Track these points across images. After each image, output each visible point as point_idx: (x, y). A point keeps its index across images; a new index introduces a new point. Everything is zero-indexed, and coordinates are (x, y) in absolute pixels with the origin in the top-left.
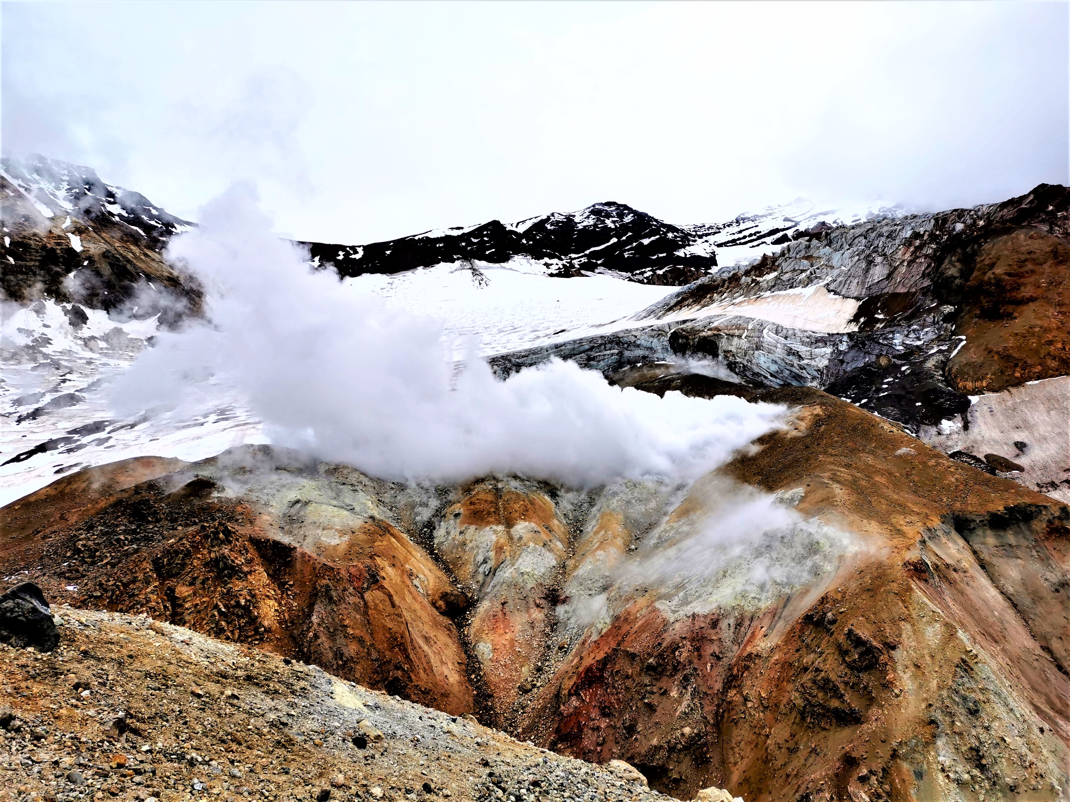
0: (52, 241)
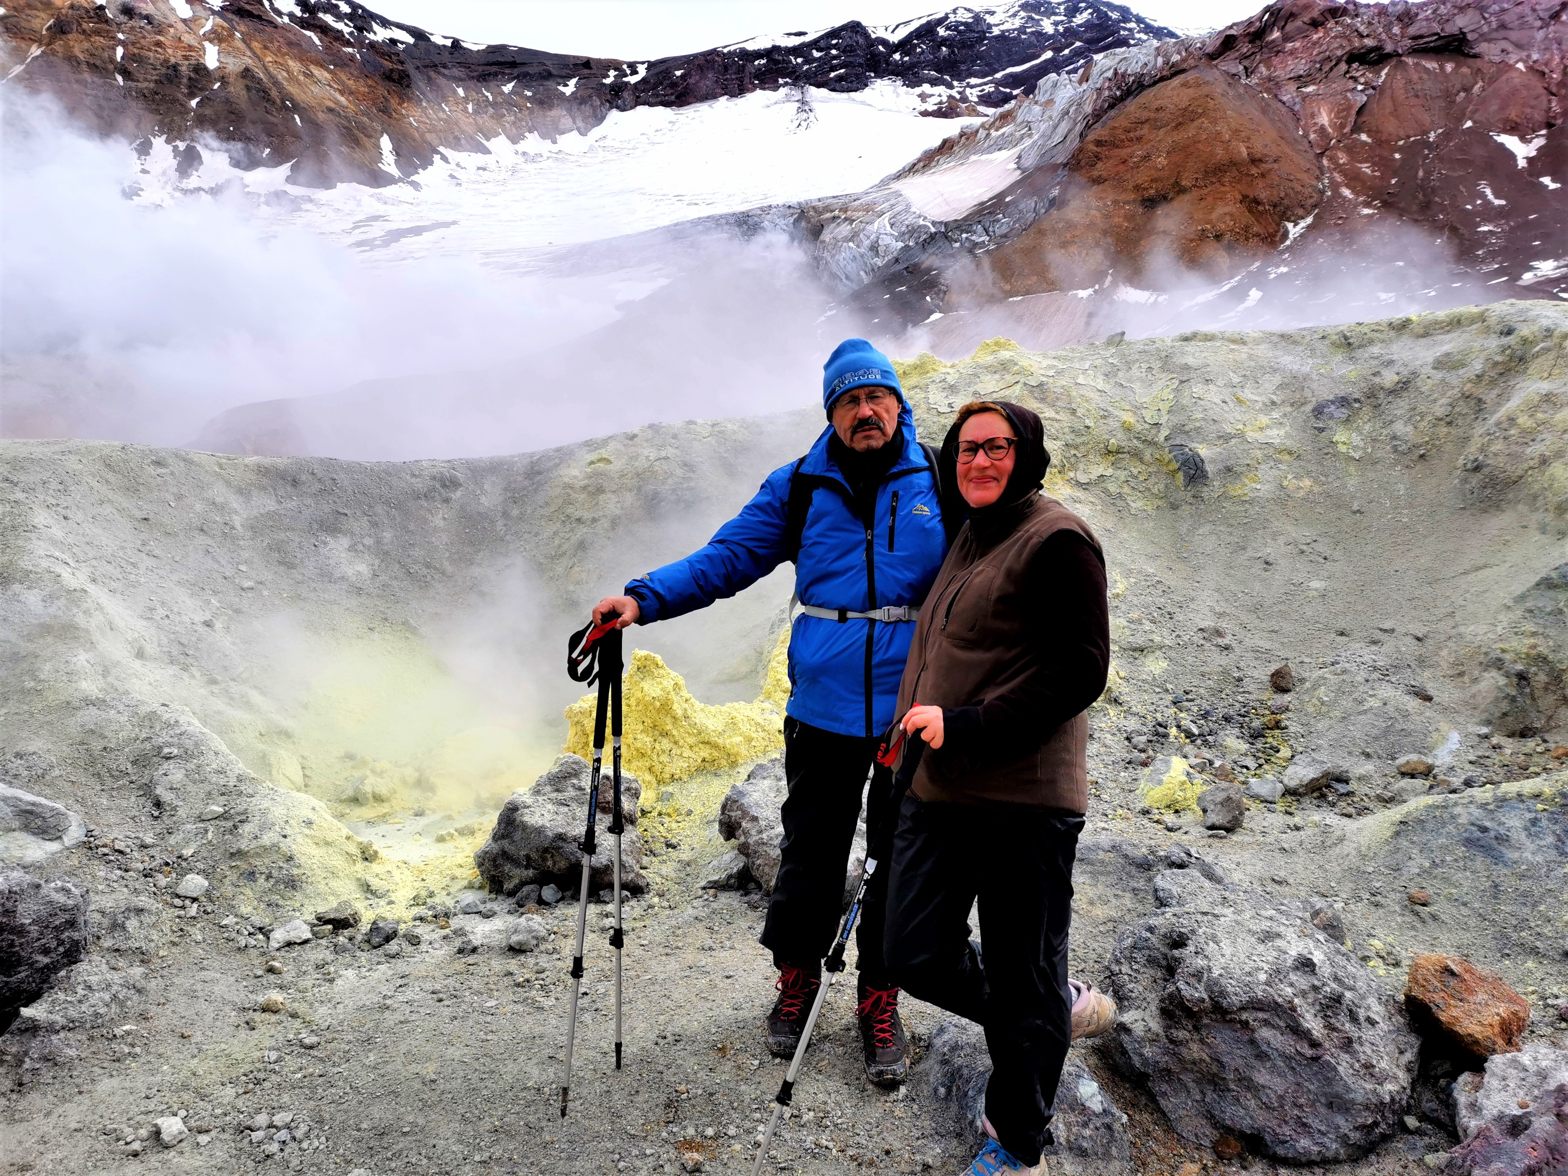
0: (180, 53)
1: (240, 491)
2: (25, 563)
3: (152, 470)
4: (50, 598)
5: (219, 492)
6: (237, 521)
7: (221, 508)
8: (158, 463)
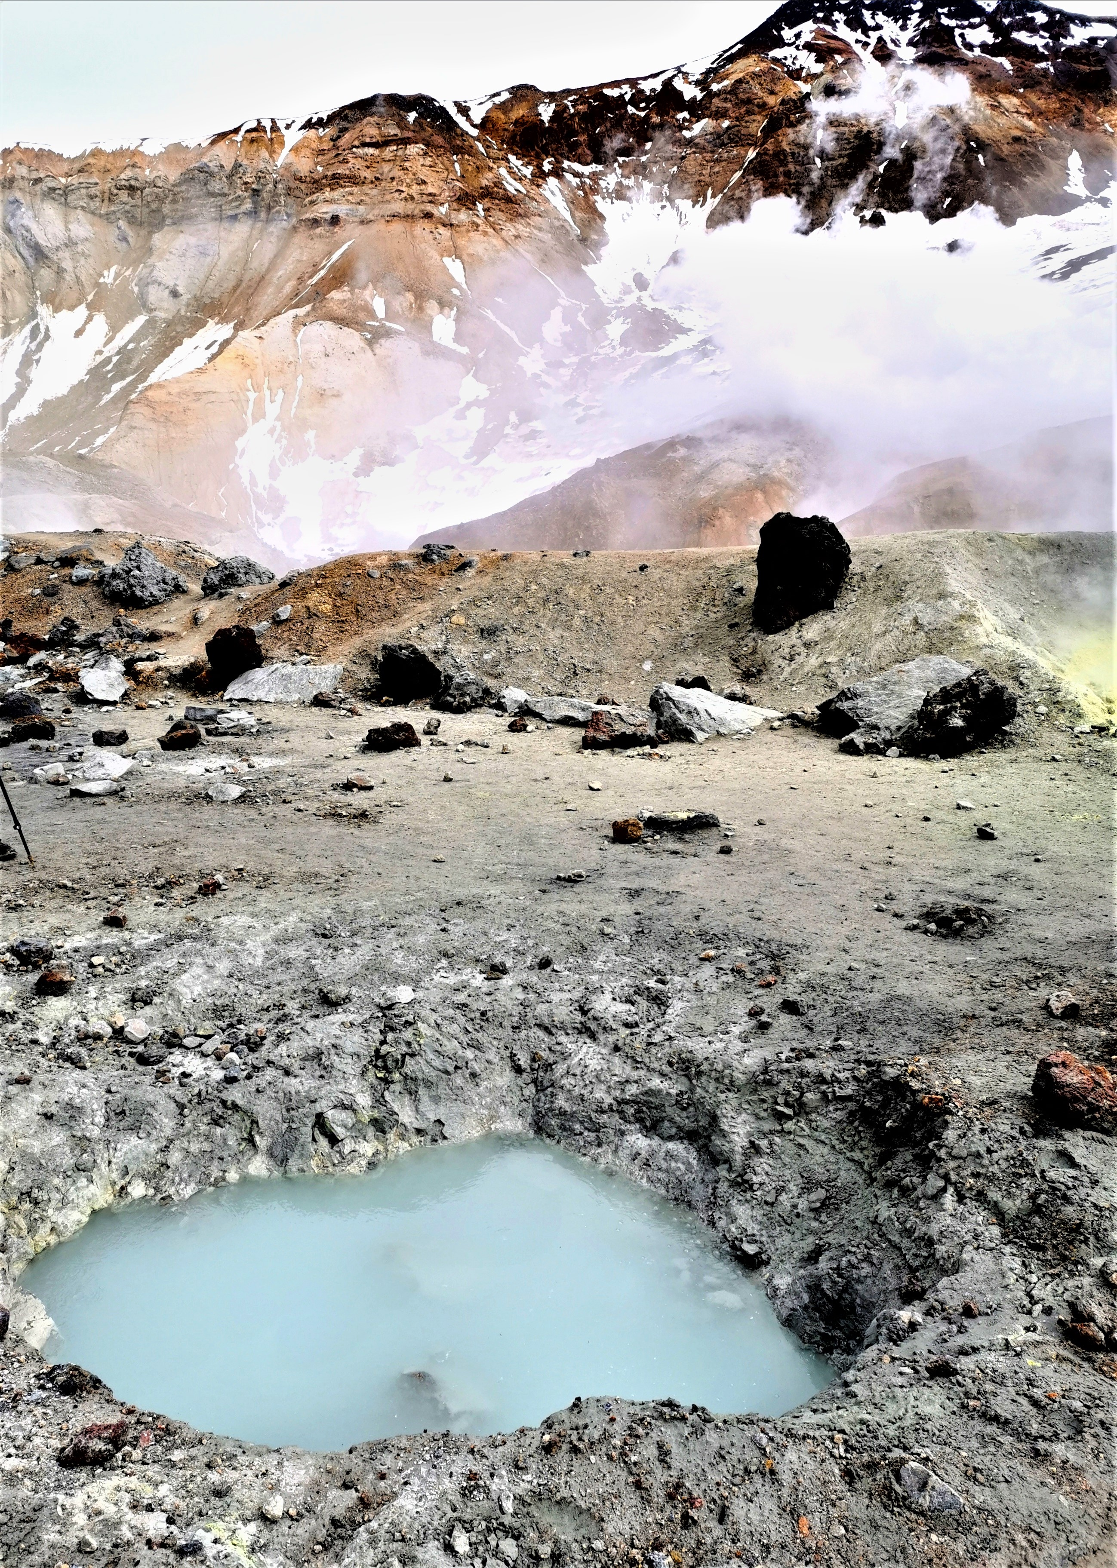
1: (1030, 553)
2: (949, 589)
3: (988, 544)
4: (963, 604)
5: (1019, 554)
6: (1029, 569)
7: (1020, 562)
8: (990, 540)
